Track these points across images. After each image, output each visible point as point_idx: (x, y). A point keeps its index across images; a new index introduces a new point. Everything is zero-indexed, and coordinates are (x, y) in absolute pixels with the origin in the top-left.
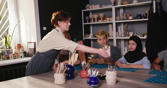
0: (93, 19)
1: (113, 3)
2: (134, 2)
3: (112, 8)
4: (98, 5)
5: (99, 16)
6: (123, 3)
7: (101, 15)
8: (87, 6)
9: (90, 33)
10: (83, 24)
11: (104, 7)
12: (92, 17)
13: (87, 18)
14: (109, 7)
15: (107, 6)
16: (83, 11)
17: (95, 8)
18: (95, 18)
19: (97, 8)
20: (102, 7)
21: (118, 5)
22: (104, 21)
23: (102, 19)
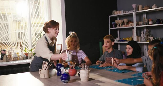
0: (118, 24)
1: (134, 9)
2: (152, 7)
3: (133, 13)
4: (122, 11)
5: (123, 21)
6: (143, 9)
7: (125, 20)
8: (114, 12)
9: (117, 37)
10: (110, 28)
11: (127, 13)
12: (117, 22)
13: (113, 23)
14: (131, 13)
15: (129, 11)
16: (109, 16)
17: (119, 14)
18: (119, 23)
19: (121, 13)
20: (126, 13)
21: (138, 11)
22: (127, 26)
23: (126, 24)
